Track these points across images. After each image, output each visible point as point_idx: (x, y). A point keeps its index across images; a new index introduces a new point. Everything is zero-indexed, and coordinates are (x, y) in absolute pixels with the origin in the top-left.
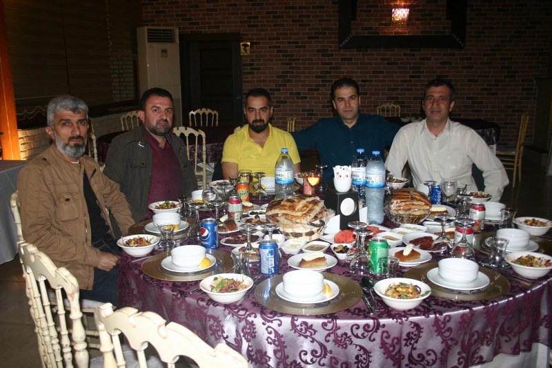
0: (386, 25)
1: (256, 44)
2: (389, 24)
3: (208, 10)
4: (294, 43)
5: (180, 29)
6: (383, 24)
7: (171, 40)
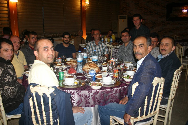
0: (180, 14)
1: (146, 19)
2: (181, 14)
3: (135, 11)
4: (155, 19)
5: (128, 15)
6: (179, 14)
7: (125, 18)
